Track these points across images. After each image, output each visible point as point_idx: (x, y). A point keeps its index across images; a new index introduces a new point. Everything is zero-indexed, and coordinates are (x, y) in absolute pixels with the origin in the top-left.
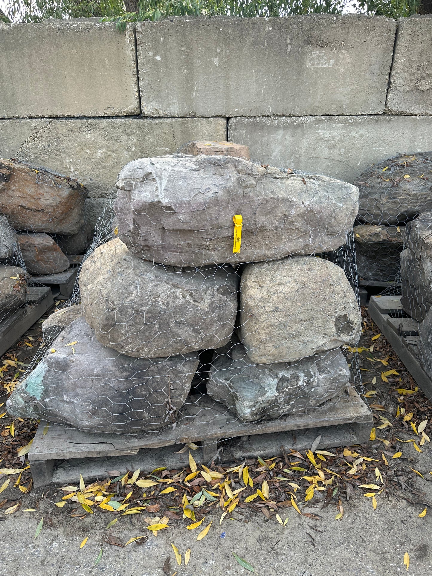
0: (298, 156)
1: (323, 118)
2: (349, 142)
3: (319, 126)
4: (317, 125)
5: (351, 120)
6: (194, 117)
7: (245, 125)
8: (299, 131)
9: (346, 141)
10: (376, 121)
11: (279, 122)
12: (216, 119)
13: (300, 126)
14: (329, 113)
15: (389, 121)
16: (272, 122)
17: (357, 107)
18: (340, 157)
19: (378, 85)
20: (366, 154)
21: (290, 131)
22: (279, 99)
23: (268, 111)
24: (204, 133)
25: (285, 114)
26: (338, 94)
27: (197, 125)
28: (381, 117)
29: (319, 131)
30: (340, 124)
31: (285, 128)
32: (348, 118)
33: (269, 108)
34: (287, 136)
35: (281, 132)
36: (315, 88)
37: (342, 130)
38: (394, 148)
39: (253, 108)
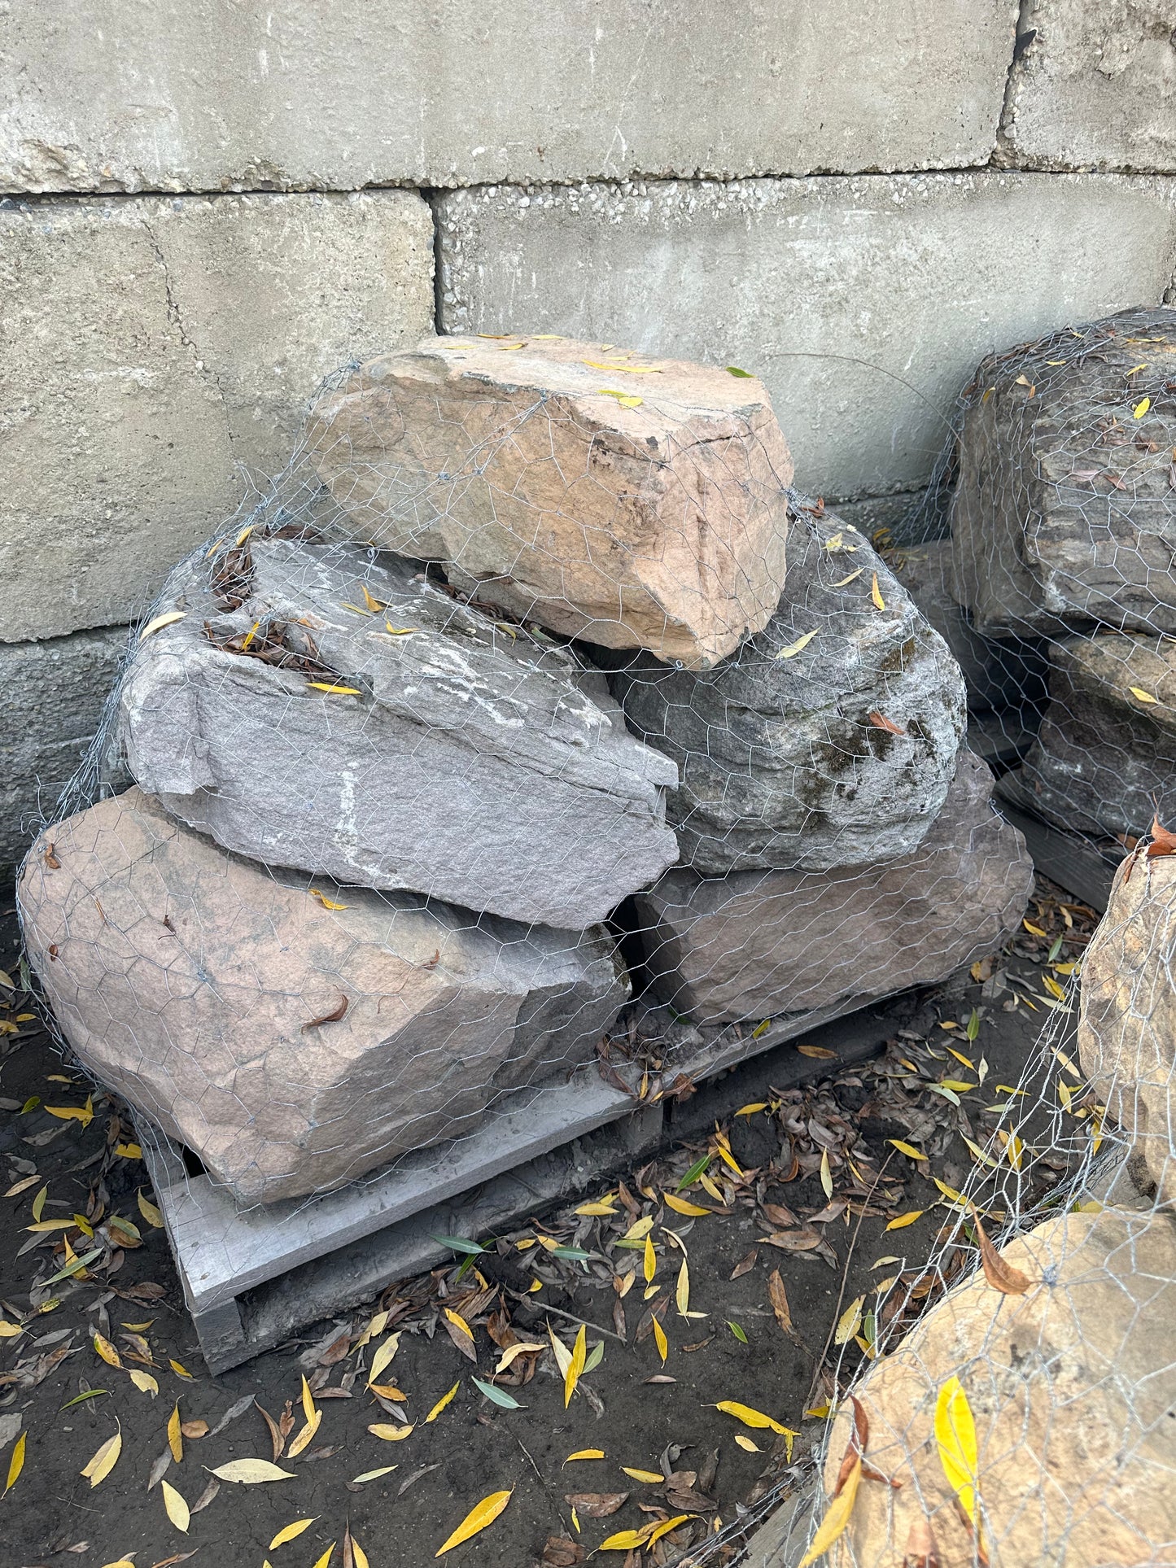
0: (723, 354)
1: (812, 184)
2: (888, 285)
3: (799, 222)
4: (791, 220)
5: (899, 191)
6: (268, 189)
7: (521, 225)
8: (728, 245)
9: (877, 279)
10: (973, 197)
11: (656, 210)
12: (384, 199)
13: (731, 224)
14: (834, 165)
15: (1005, 195)
16: (630, 207)
17: (918, 139)
18: (857, 343)
19: (988, 48)
20: (932, 326)
21: (697, 249)
22: (656, 96)
23: (616, 154)
24: (333, 277)
25: (678, 168)
26: (865, 79)
27: (295, 236)
28: (986, 180)
29: (797, 245)
30: (866, 213)
31: (681, 234)
32: (891, 185)
33: (618, 144)
34: (685, 270)
35: (663, 255)
36: (792, 48)
37: (869, 236)
38: (1007, 296)
39: (551, 140)
